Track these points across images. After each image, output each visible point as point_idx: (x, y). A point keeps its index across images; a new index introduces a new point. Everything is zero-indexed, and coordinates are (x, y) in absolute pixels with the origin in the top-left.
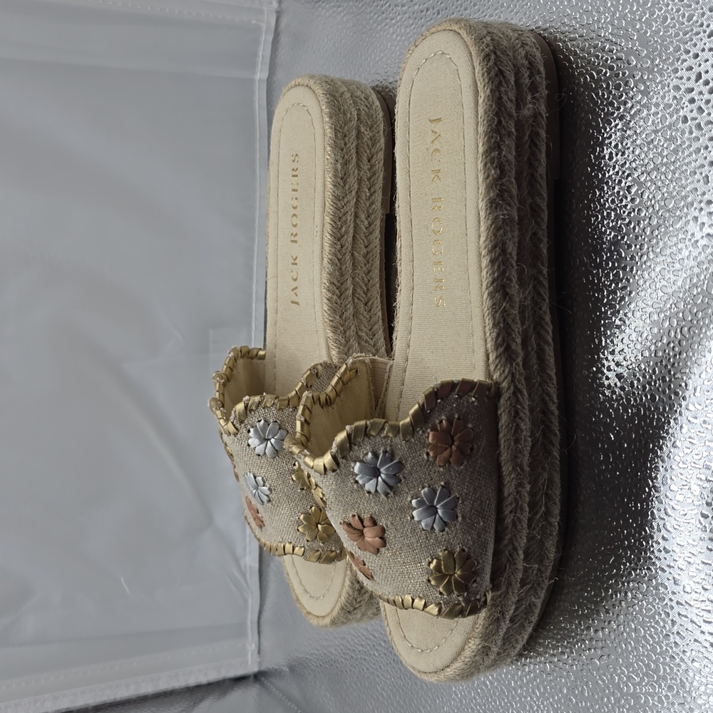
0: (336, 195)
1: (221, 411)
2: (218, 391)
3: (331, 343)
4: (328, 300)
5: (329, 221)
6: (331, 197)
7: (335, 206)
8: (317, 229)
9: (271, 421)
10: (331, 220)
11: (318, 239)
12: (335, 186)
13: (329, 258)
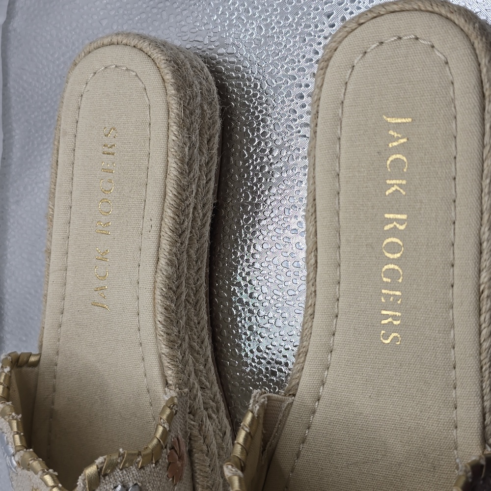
0: (181, 184)
1: (51, 475)
2: (17, 433)
3: (166, 361)
4: (165, 309)
5: (172, 215)
6: (175, 186)
7: (180, 197)
8: (152, 223)
9: (131, 484)
10: (174, 213)
11: (153, 236)
12: (181, 173)
13: (169, 259)
